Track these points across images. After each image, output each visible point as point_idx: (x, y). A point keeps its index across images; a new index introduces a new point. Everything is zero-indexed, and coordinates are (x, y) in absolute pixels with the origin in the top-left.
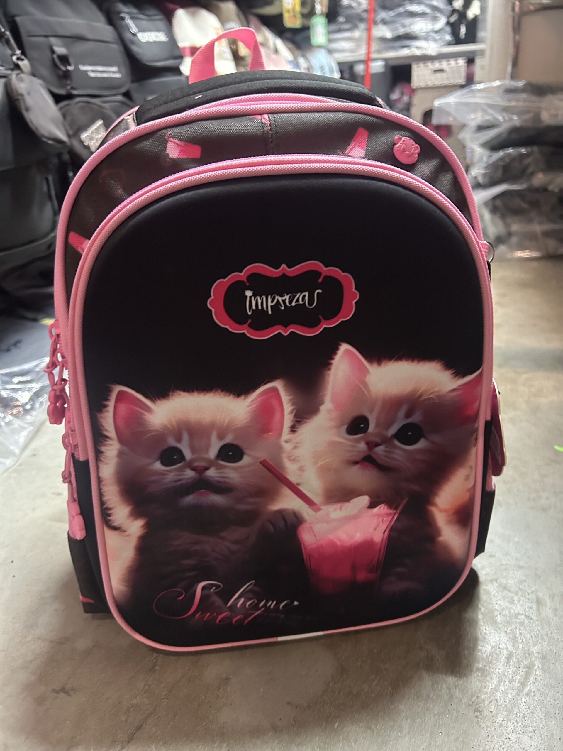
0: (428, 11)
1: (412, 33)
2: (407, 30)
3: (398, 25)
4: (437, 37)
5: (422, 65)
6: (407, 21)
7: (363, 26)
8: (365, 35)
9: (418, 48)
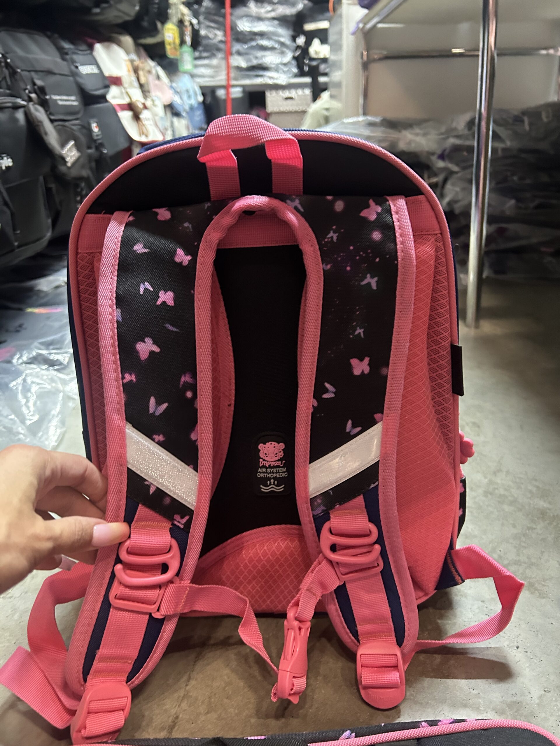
0: (277, 46)
1: (264, 65)
2: (260, 62)
3: (251, 57)
4: (286, 69)
5: (274, 93)
6: (260, 54)
7: (220, 55)
8: (223, 63)
9: (271, 78)
